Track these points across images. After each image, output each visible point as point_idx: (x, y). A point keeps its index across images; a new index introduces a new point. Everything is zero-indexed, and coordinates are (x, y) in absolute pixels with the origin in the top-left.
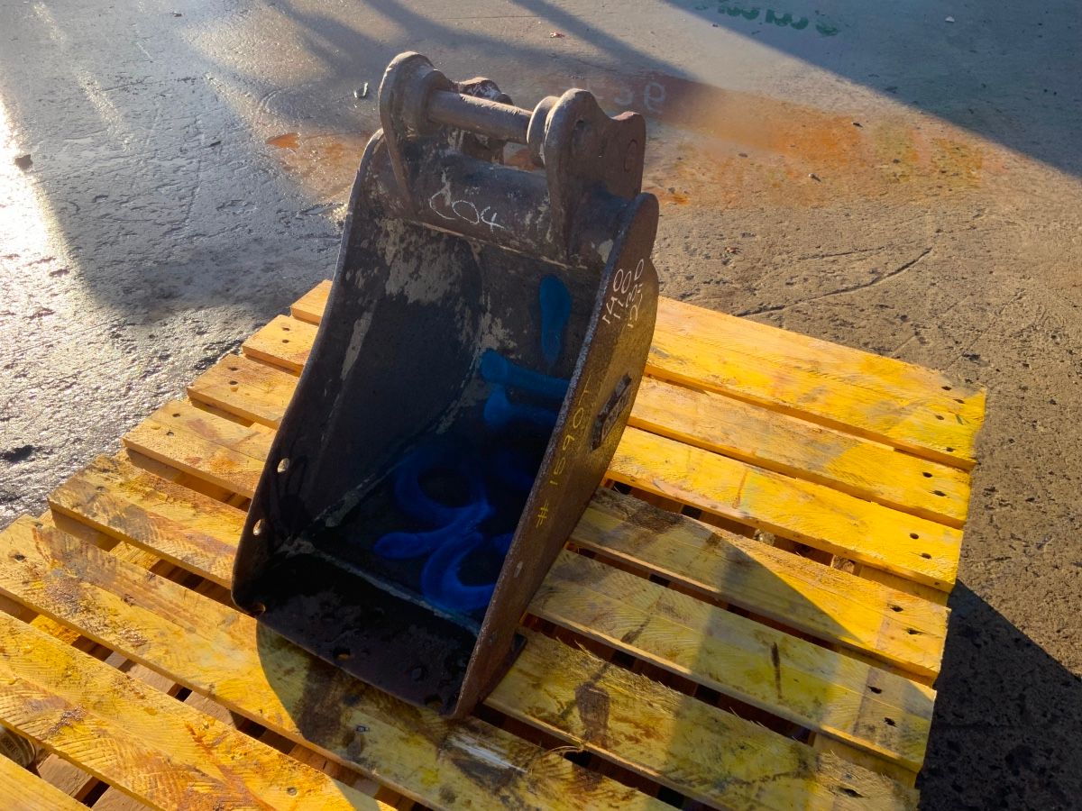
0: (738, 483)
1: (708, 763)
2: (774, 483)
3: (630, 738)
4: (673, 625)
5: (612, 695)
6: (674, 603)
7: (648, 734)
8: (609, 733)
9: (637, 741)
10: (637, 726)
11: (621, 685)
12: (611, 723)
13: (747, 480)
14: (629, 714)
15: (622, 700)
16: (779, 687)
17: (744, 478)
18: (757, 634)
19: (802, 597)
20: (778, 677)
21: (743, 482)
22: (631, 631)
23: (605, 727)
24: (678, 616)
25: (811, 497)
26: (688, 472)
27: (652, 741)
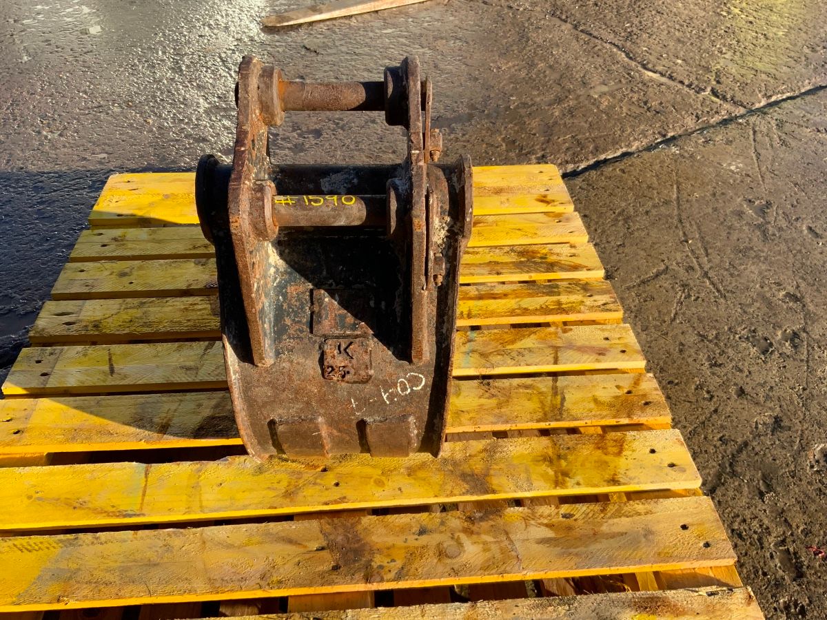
0: (148, 492)
1: (150, 309)
2: (113, 507)
3: (195, 304)
4: (184, 361)
5: (213, 317)
6: (186, 374)
7: (186, 309)
8: (208, 302)
9: (191, 304)
10: (193, 310)
11: (209, 322)
12: (209, 306)
13: (140, 498)
14: (199, 313)
15: (206, 317)
16: (110, 354)
17: (143, 500)
18: (125, 377)
19: (91, 413)
20: (110, 359)
21: (144, 495)
22: (211, 348)
23: (211, 304)
24: (182, 368)
25: (78, 505)
26: (198, 483)
27: (183, 307)
